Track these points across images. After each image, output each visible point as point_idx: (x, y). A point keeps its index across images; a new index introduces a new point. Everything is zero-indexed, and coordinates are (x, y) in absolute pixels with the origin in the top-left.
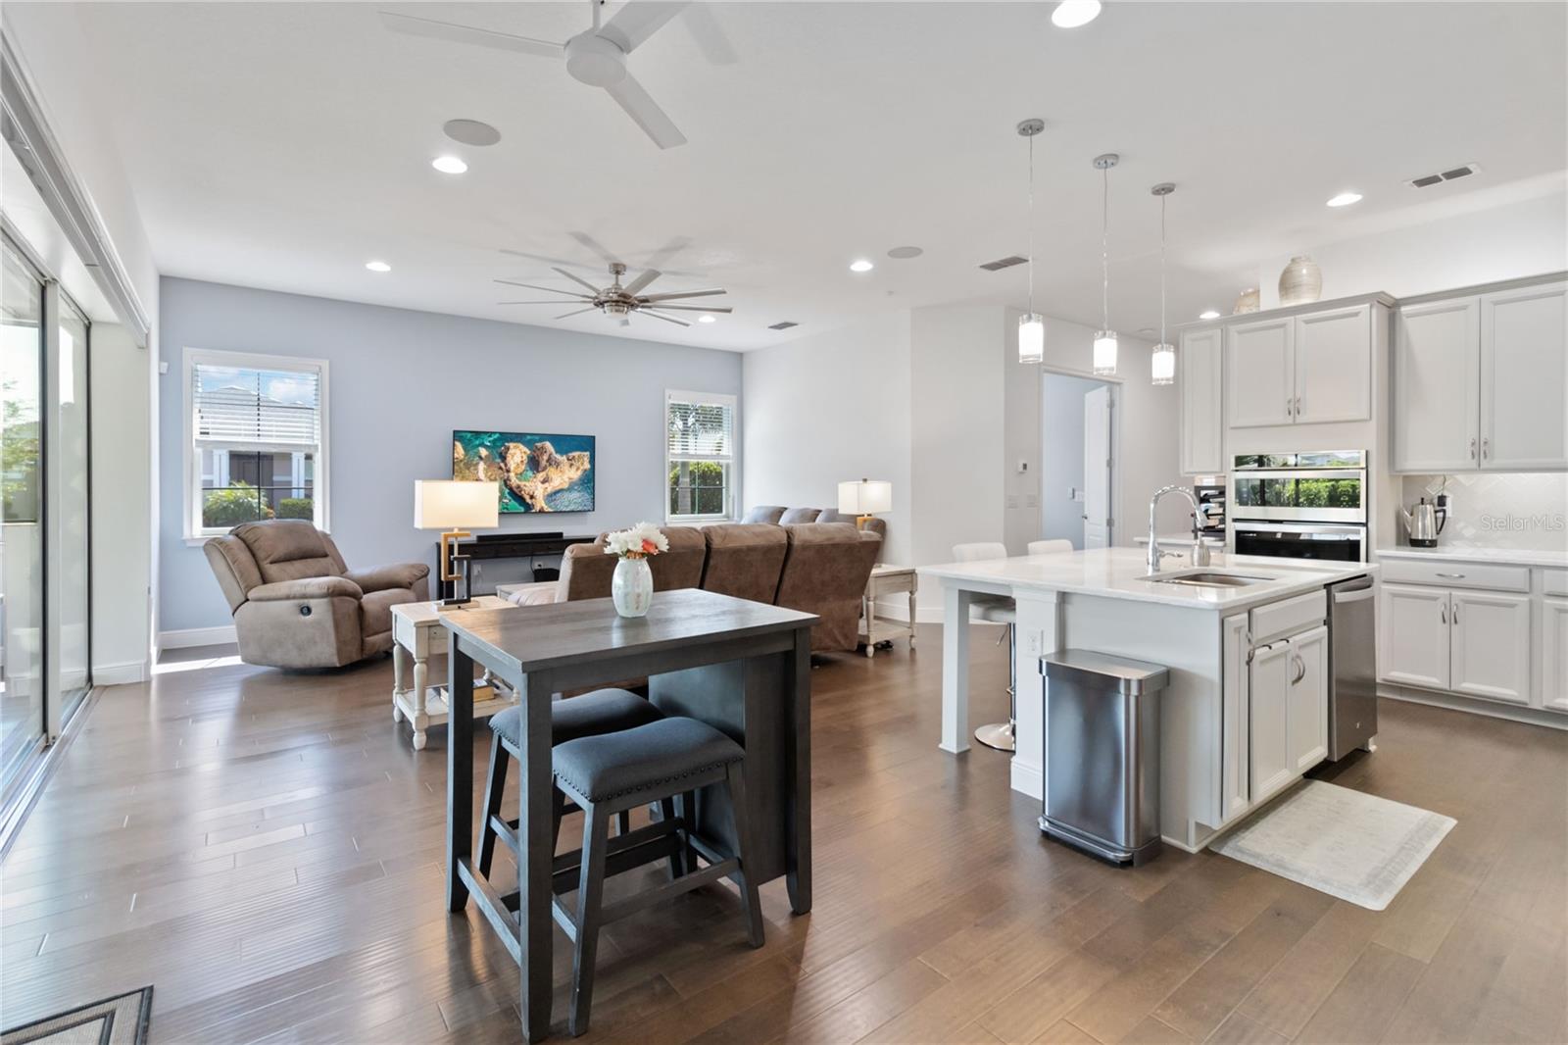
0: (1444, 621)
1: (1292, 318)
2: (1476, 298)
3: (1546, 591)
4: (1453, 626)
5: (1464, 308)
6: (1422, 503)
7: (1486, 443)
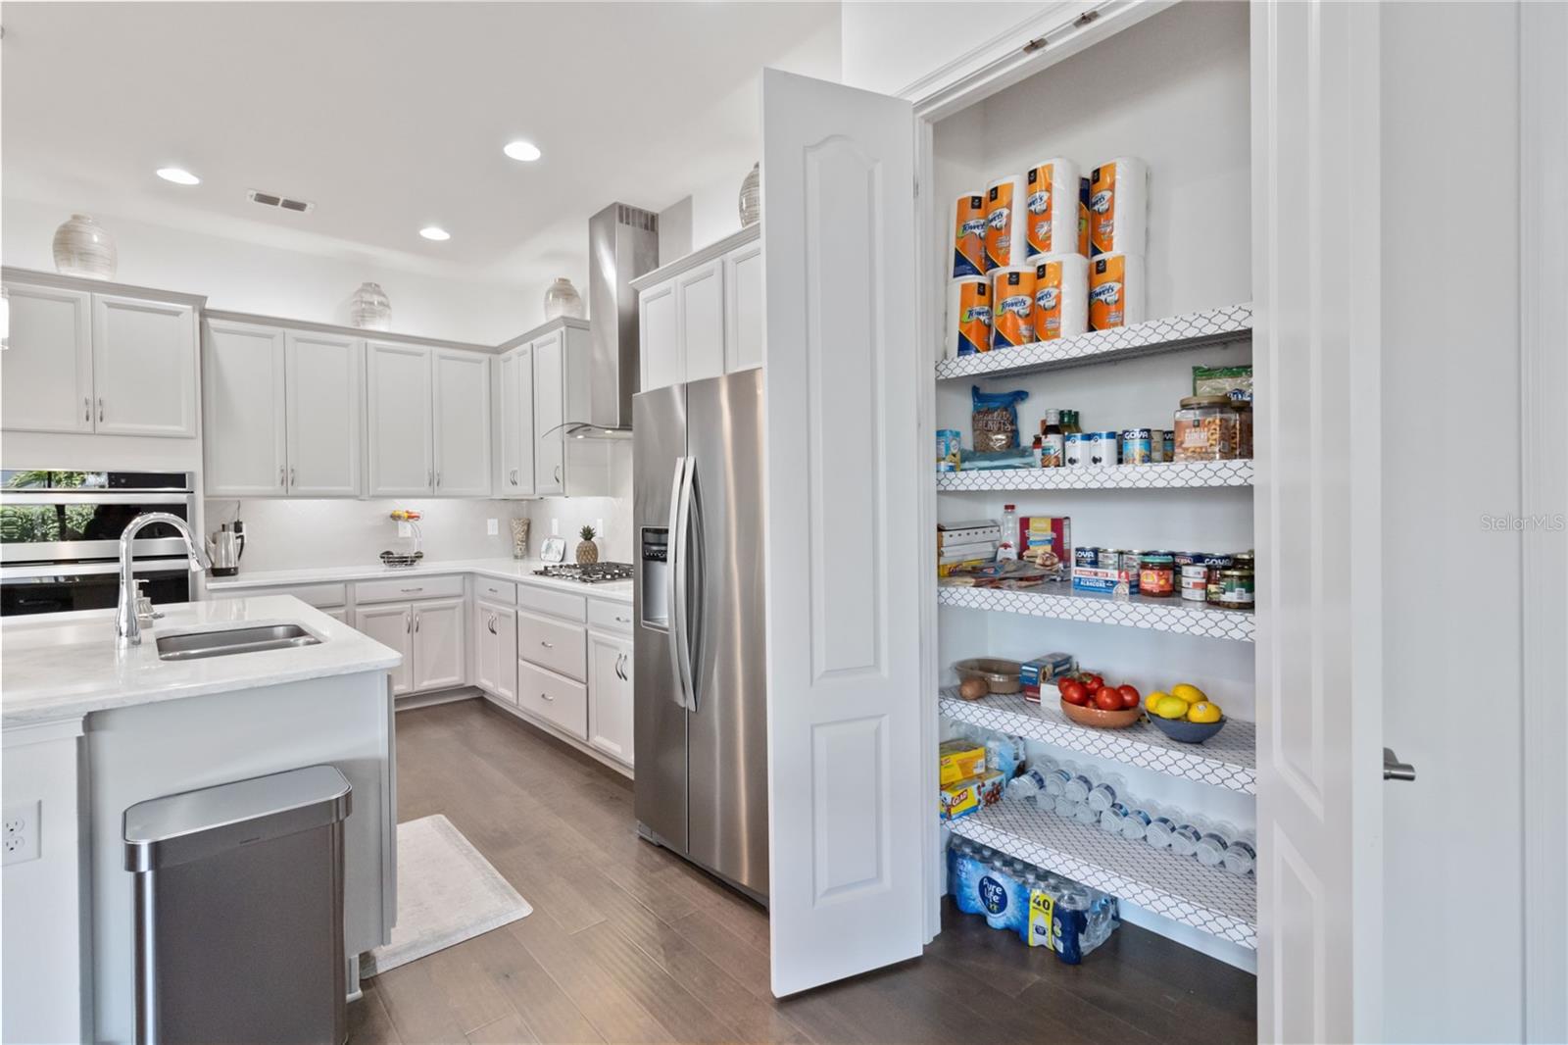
1: (88, 294)
2: (280, 330)
3: (357, 601)
5: (270, 337)
6: (224, 530)
7: (292, 470)
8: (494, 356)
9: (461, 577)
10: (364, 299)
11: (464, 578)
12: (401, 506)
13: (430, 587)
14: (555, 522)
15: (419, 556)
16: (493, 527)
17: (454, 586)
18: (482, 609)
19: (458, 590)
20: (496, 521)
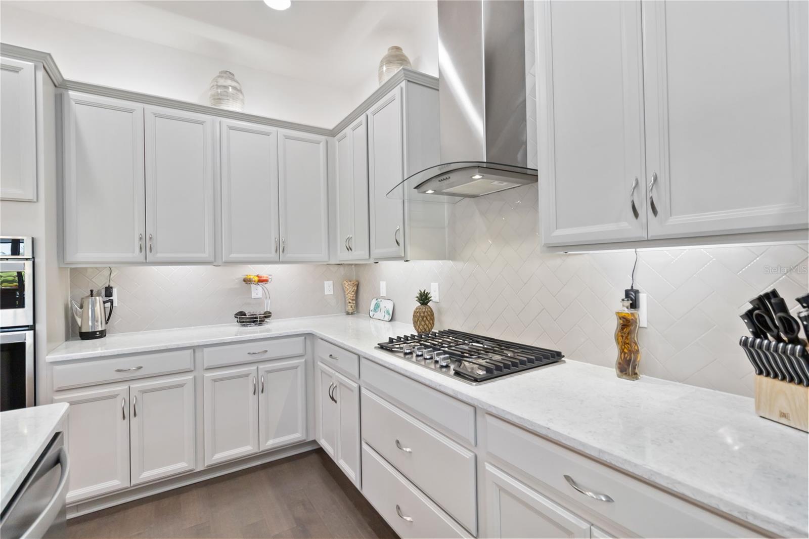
0: (124, 417)
3: (205, 366)
4: (133, 420)
6: (92, 295)
7: (150, 238)
8: (330, 139)
9: (304, 338)
10: (219, 84)
11: (305, 338)
12: (253, 271)
13: (274, 349)
14: (383, 285)
15: (267, 315)
16: (329, 288)
17: (297, 346)
18: (322, 372)
19: (300, 351)
20: (331, 282)
